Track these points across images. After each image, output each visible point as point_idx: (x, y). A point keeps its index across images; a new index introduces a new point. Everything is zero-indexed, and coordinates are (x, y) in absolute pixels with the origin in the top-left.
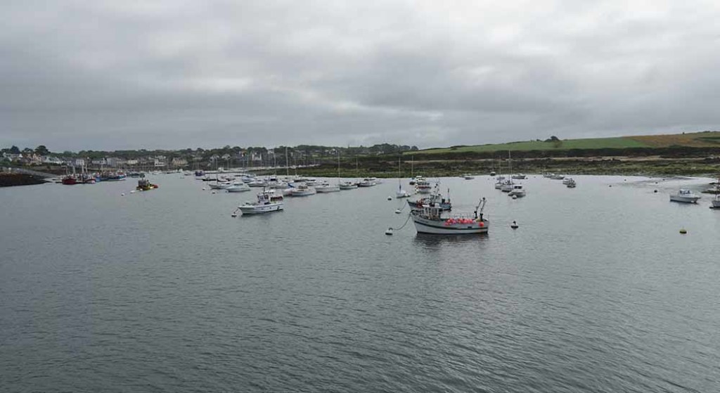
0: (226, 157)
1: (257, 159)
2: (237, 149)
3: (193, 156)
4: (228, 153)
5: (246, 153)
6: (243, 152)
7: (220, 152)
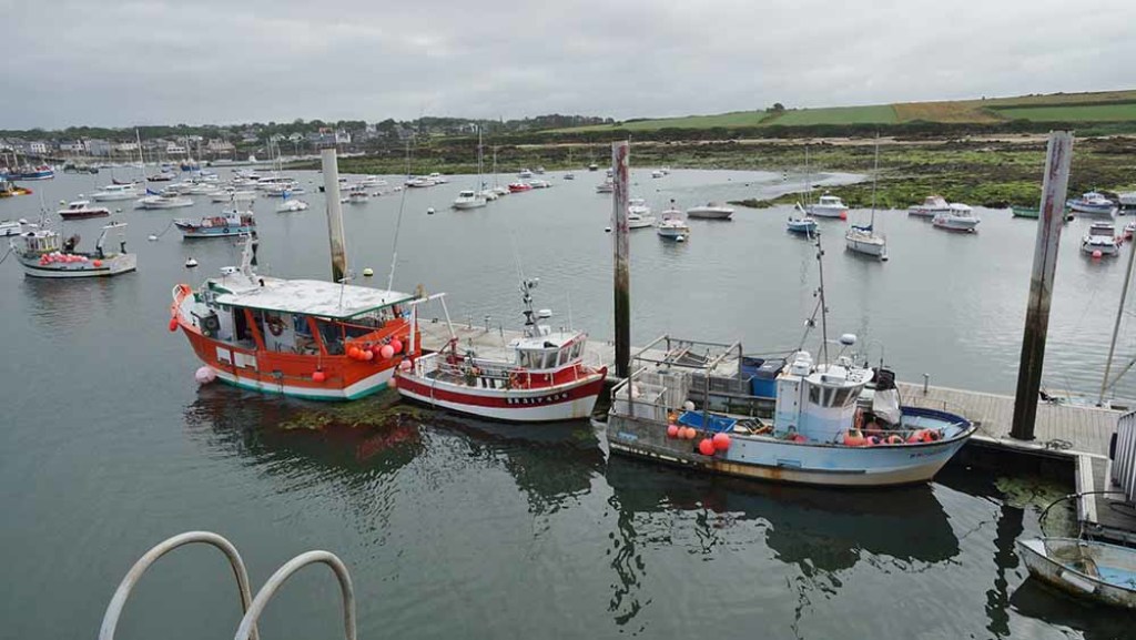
0: (294, 138)
1: (343, 140)
2: (317, 125)
3: (245, 136)
4: (298, 131)
5: (328, 132)
6: (324, 129)
7: (288, 129)
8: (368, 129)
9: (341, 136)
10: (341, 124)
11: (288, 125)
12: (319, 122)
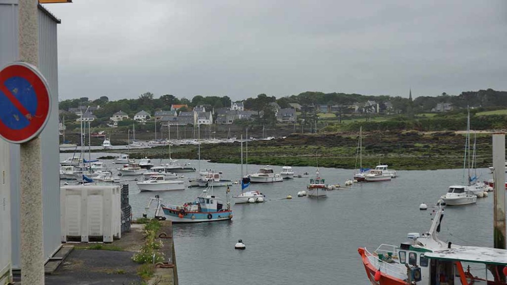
0: (141, 117)
1: (203, 121)
2: (168, 101)
5: (184, 110)
6: (178, 107)
7: (132, 106)
8: (233, 107)
9: (201, 116)
10: (198, 100)
11: (132, 101)
12: (171, 97)
